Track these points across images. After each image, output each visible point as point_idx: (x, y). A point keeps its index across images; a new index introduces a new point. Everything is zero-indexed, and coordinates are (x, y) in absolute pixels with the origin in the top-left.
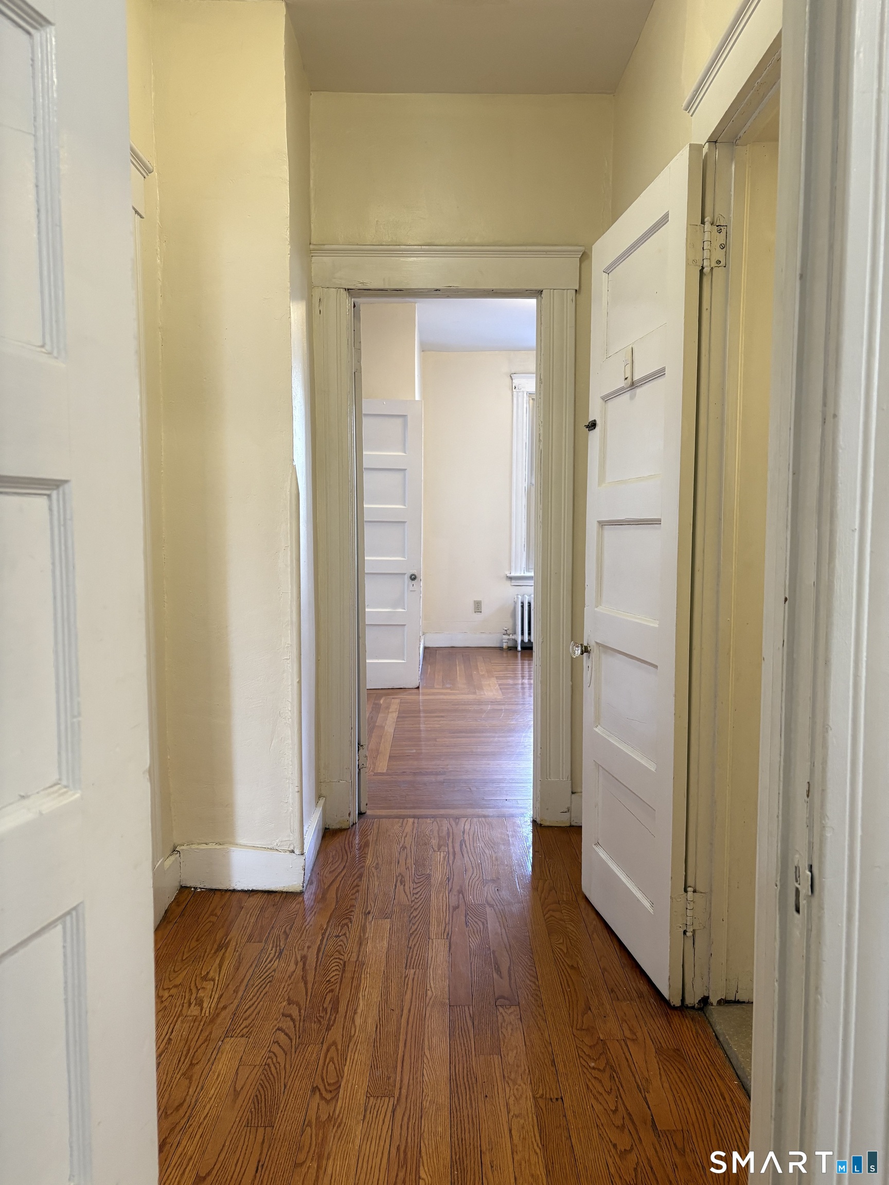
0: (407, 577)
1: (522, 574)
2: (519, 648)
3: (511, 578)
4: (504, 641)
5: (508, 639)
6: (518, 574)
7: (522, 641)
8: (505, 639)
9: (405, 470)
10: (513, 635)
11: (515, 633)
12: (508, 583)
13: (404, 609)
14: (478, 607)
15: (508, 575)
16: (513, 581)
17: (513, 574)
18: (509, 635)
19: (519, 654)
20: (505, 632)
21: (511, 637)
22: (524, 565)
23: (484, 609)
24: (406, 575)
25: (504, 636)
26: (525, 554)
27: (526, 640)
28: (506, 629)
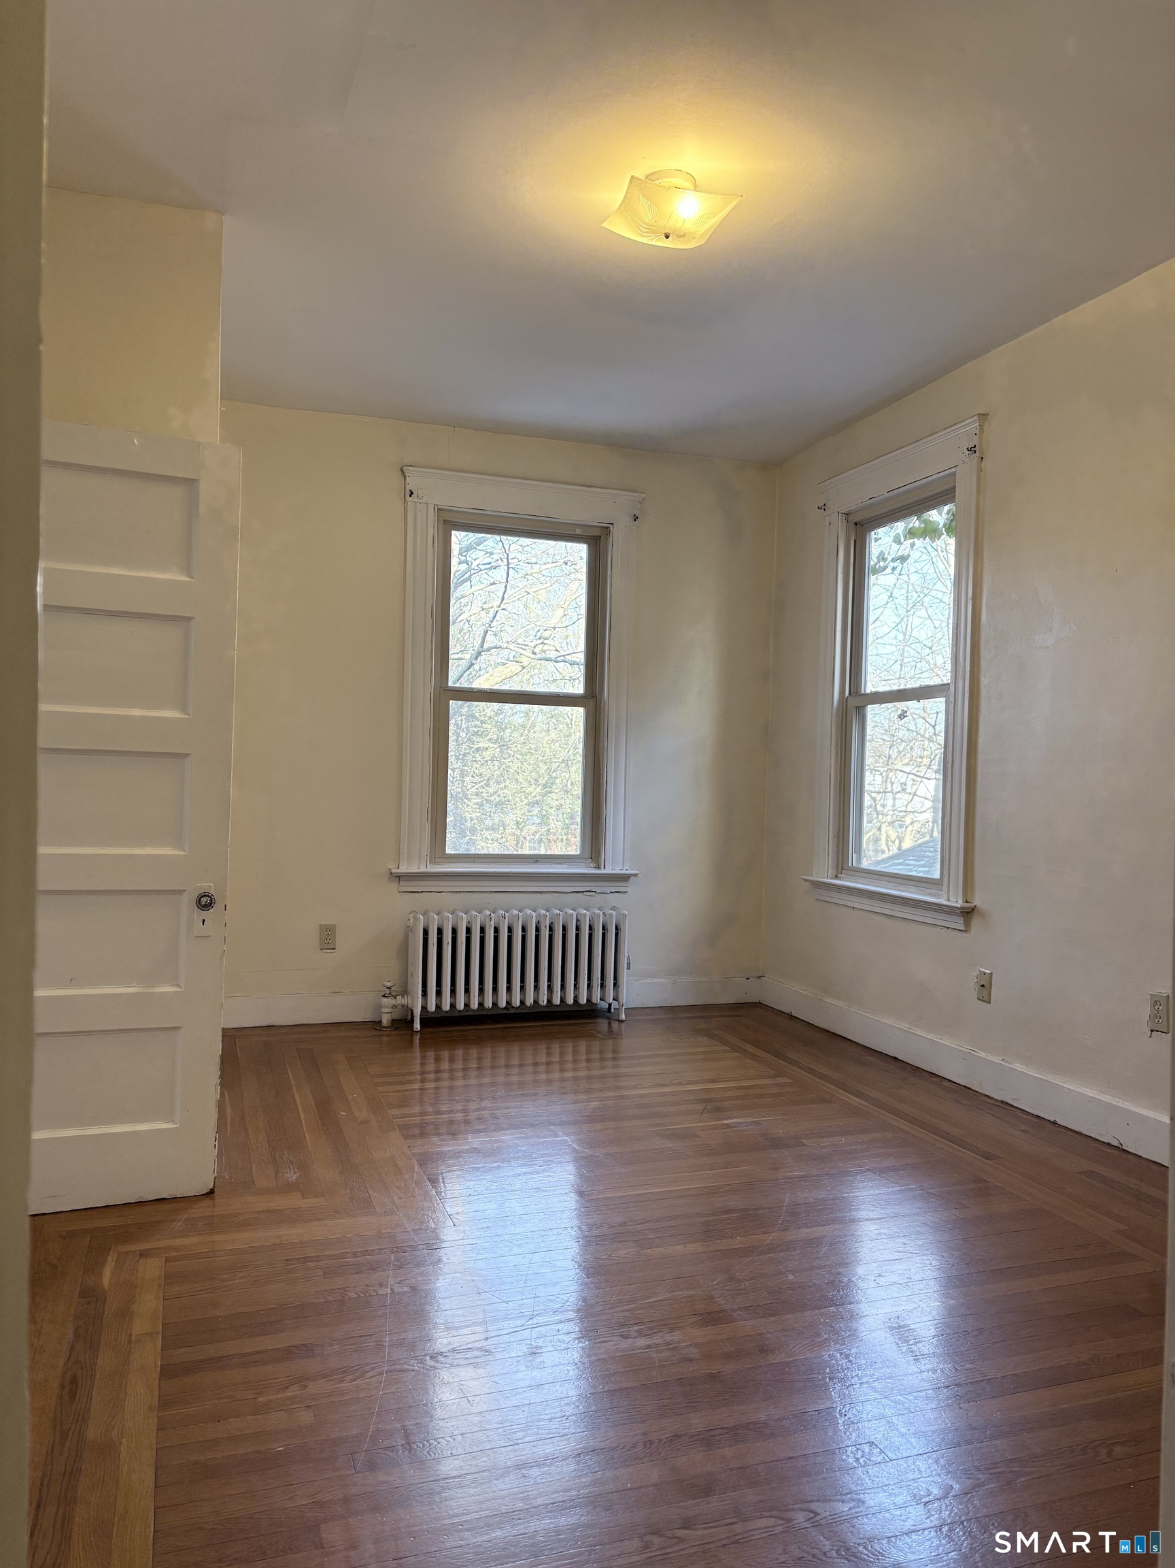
0: (187, 901)
1: (423, 869)
2: (417, 1026)
3: (399, 877)
4: (383, 1010)
5: (395, 1007)
6: (414, 869)
7: (424, 1008)
8: (387, 1007)
9: (190, 619)
10: (403, 996)
11: (405, 992)
12: (394, 887)
13: (178, 986)
14: (327, 939)
15: (393, 871)
16: (402, 883)
17: (403, 869)
18: (395, 997)
19: (417, 1038)
20: (388, 991)
21: (400, 1000)
22: (425, 851)
23: (339, 943)
24: (186, 893)
25: (385, 1000)
26: (428, 826)
27: (432, 1007)
28: (389, 984)
